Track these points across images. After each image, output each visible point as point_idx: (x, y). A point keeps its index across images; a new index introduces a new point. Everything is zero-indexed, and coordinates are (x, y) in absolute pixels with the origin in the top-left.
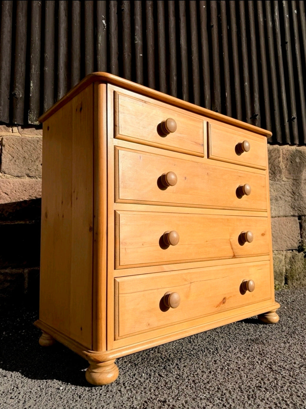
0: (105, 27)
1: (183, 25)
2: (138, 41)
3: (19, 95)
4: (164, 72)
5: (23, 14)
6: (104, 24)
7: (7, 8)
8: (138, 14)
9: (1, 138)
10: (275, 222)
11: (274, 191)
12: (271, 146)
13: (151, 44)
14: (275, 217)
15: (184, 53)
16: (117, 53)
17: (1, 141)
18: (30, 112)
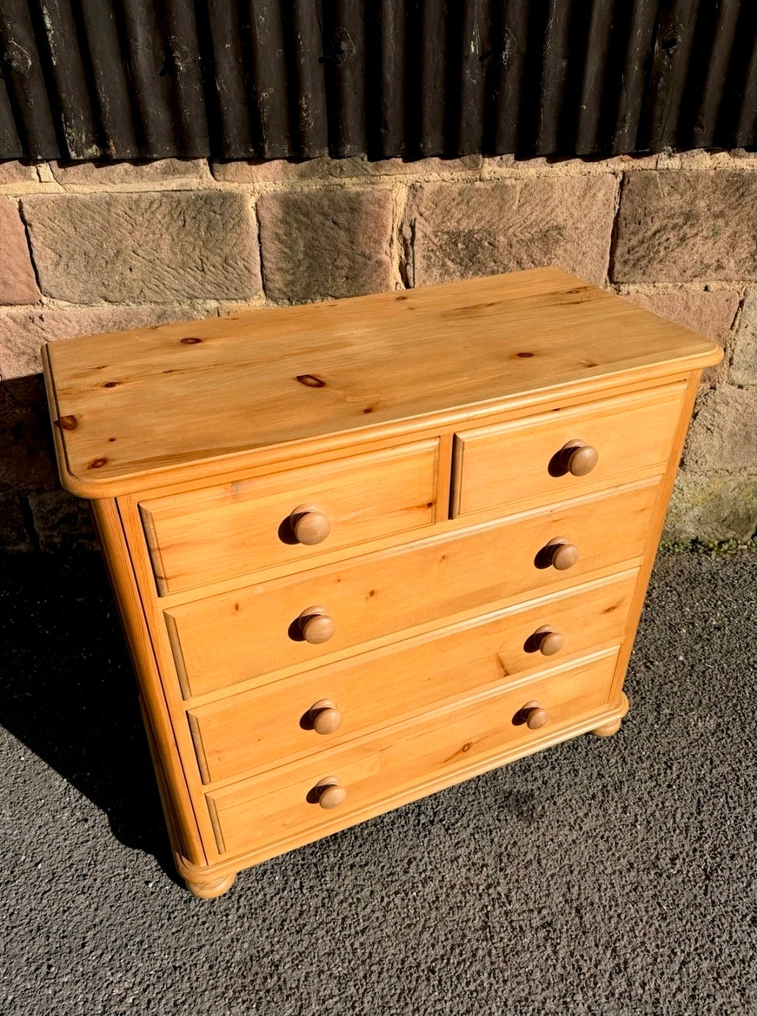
3: (24, 60)
9: (18, 200)
17: (21, 210)
18: (66, 120)
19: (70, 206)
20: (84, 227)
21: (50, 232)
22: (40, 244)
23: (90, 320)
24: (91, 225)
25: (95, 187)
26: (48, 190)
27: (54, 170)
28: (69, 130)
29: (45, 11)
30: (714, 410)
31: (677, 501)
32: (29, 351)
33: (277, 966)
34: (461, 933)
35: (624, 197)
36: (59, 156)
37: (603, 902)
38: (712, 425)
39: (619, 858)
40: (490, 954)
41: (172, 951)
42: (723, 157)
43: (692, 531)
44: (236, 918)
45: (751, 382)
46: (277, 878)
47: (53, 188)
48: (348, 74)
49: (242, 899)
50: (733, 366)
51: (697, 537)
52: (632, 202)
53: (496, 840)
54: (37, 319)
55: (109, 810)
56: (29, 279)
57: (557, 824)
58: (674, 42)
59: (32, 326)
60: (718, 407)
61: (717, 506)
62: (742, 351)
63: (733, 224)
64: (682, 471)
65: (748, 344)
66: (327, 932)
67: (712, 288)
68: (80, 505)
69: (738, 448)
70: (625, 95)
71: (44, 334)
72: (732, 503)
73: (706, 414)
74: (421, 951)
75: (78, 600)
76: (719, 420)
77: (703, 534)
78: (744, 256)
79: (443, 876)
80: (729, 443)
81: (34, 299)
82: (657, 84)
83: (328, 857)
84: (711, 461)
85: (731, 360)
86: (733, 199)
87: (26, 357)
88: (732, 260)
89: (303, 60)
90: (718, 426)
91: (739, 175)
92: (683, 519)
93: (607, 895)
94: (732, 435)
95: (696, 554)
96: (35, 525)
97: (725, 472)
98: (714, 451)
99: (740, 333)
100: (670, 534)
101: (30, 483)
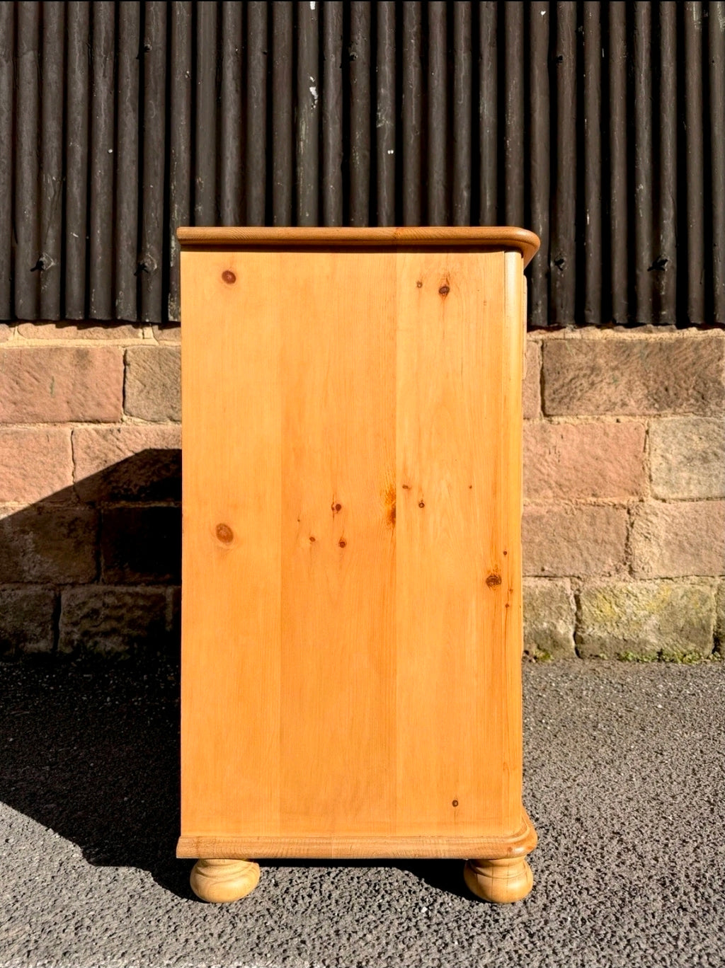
0: (316, 102)
1: (489, 69)
2: (386, 122)
3: (153, 265)
4: (440, 183)
5: (157, 103)
6: (313, 96)
7: (129, 95)
8: (387, 59)
9: (125, 349)
10: (696, 511)
11: (701, 438)
12: (701, 332)
13: (414, 122)
14: (700, 499)
15: (488, 133)
16: (340, 155)
17: (125, 355)
18: (171, 297)
19: (160, 353)
20: (167, 367)
21: (142, 369)
22: (132, 378)
23: (156, 434)
24: (172, 366)
26: (147, 343)
27: (155, 331)
28: (172, 303)
29: (173, 238)
30: (647, 520)
31: (635, 608)
32: (103, 456)
35: (545, 355)
36: (160, 321)
37: (605, 816)
38: (649, 533)
39: (617, 796)
42: (609, 333)
43: (656, 641)
45: (671, 496)
47: (153, 342)
50: (653, 482)
51: (662, 650)
52: (551, 359)
54: (115, 431)
56: (118, 402)
59: (110, 437)
60: (649, 517)
61: (672, 614)
62: (657, 469)
63: (627, 374)
64: (632, 579)
65: (661, 464)
67: (622, 420)
69: (675, 556)
70: (535, 290)
71: (118, 443)
72: (684, 612)
73: (641, 523)
76: (652, 529)
77: (666, 646)
78: (640, 397)
80: (667, 551)
81: (117, 417)
82: (556, 285)
84: (656, 570)
85: (650, 477)
86: (623, 358)
87: (98, 461)
88: (632, 399)
90: (654, 535)
91: (623, 343)
92: (645, 628)
93: (608, 813)
94: (668, 543)
95: (663, 663)
96: (60, 621)
97: (671, 581)
98: (656, 559)
99: (652, 455)
100: (636, 646)
101: (69, 576)
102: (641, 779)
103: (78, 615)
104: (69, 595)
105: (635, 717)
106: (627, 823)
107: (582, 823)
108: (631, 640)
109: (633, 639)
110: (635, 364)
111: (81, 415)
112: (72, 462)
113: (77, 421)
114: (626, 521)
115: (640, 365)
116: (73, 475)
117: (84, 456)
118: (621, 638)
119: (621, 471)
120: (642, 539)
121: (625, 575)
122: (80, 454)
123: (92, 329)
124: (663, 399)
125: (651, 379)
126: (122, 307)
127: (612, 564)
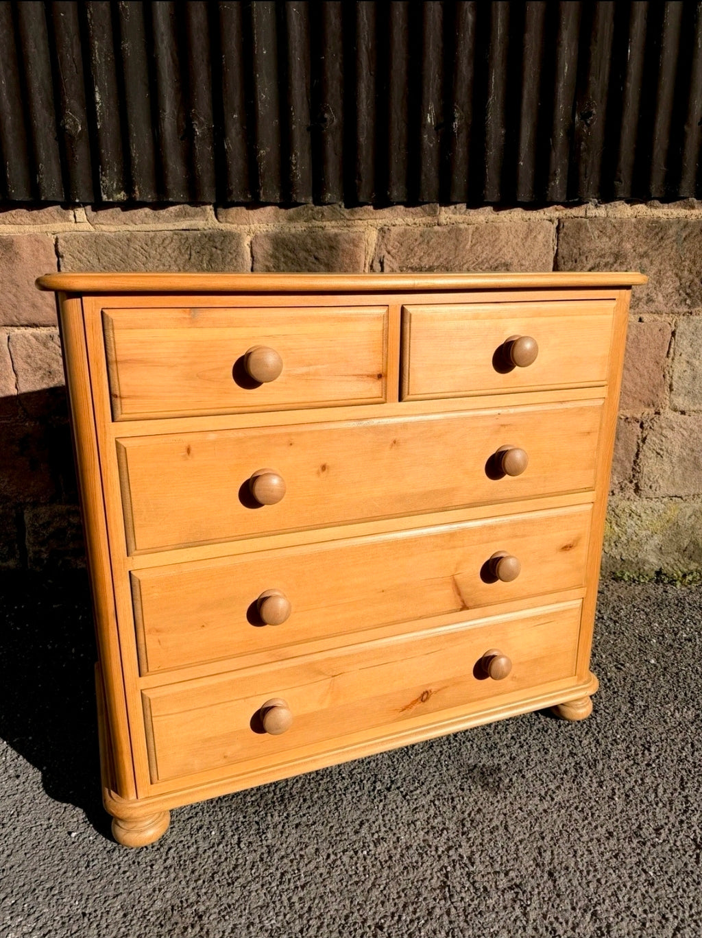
9: (55, 237)
17: (56, 246)
18: (102, 170)
19: (97, 241)
21: (78, 262)
25: (120, 227)
26: (81, 229)
27: (88, 213)
28: (104, 178)
29: (97, 89)
30: (661, 434)
31: (637, 528)
32: (46, 366)
33: (200, 917)
34: (416, 892)
35: (560, 239)
36: (93, 201)
37: (580, 867)
38: (661, 449)
39: (596, 827)
40: (448, 913)
41: (85, 897)
42: (641, 208)
43: (656, 561)
44: (162, 869)
45: (692, 408)
46: (213, 833)
47: (86, 226)
48: (329, 138)
49: (172, 851)
50: (673, 392)
51: (661, 568)
52: (568, 243)
53: (458, 807)
55: (44, 768)
57: (525, 795)
58: (590, 114)
59: (51, 344)
60: (664, 432)
61: (677, 534)
62: (680, 377)
63: (657, 263)
64: (638, 497)
65: (685, 371)
66: (262, 886)
67: (645, 319)
68: (71, 519)
69: (688, 473)
70: (554, 154)
72: (690, 532)
73: (654, 438)
74: (368, 907)
75: (54, 606)
76: (666, 445)
77: (666, 565)
78: (670, 291)
79: (398, 838)
80: (679, 469)
82: (580, 146)
83: (272, 816)
84: (664, 488)
85: (671, 386)
86: (654, 242)
87: (41, 372)
88: (659, 294)
89: (294, 127)
90: (667, 451)
91: (657, 222)
92: (645, 548)
93: (585, 860)
94: (682, 460)
95: (661, 584)
96: (26, 540)
97: (680, 499)
98: (666, 476)
99: (676, 361)
100: (634, 565)
101: (28, 496)
102: (624, 796)
103: (44, 535)
104: (31, 515)
105: (625, 679)
106: (603, 881)
107: (555, 881)
108: (629, 560)
109: (631, 559)
110: (669, 250)
111: (15, 319)
112: (13, 373)
113: (12, 326)
114: (638, 436)
115: (674, 250)
116: (16, 388)
117: (26, 366)
118: (618, 557)
119: (639, 380)
120: (654, 455)
121: (630, 492)
122: (20, 364)
123: (13, 212)
124: (698, 293)
125: (686, 269)
126: (44, 184)
127: (617, 482)
